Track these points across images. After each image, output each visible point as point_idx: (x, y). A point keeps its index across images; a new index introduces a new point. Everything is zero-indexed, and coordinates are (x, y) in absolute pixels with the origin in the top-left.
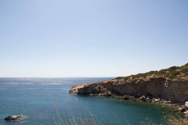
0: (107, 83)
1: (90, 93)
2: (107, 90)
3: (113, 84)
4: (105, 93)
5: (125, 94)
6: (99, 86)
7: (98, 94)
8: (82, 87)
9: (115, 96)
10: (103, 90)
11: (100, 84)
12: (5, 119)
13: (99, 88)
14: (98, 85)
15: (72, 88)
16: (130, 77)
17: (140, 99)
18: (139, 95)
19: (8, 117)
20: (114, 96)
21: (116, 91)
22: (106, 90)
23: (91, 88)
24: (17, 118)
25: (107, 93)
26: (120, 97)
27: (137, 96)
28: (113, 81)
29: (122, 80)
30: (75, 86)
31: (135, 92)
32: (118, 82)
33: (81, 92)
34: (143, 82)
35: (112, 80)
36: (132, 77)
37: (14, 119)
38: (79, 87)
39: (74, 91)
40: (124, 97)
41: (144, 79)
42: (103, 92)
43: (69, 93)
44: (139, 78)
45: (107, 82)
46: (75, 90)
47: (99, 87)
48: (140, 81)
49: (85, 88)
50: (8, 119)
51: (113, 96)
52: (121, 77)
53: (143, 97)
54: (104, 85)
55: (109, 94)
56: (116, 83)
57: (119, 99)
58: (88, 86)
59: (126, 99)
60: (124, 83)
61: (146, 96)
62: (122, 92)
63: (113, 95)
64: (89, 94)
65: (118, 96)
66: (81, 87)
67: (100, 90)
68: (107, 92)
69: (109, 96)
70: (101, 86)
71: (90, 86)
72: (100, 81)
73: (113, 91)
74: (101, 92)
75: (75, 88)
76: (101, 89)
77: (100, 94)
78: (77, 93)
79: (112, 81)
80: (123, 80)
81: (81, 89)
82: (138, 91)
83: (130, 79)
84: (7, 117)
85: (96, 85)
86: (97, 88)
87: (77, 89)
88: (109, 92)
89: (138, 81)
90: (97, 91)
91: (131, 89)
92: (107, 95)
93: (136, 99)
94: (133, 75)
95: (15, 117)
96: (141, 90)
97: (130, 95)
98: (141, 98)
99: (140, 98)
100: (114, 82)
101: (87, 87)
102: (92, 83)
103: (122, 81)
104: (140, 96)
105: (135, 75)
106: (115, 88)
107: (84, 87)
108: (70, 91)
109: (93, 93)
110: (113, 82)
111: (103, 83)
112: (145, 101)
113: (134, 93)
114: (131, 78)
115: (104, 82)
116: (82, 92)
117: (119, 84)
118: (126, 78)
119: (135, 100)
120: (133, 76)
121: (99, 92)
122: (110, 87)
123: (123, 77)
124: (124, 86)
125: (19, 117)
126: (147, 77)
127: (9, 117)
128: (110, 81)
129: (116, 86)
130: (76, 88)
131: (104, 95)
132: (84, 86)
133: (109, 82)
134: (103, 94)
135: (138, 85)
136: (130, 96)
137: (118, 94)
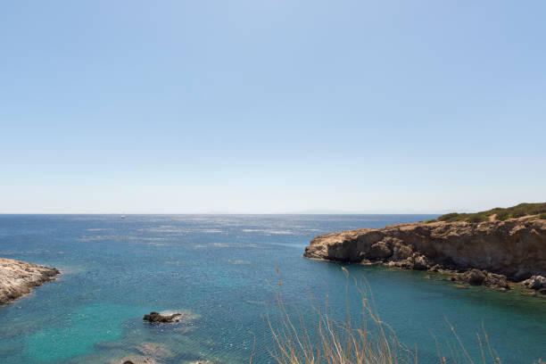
0: (414, 230)
1: (362, 257)
2: (414, 250)
3: (433, 235)
4: (408, 261)
5: (471, 266)
6: (388, 239)
7: (386, 261)
8: (341, 241)
9: (441, 271)
10: (401, 252)
11: (392, 234)
13: (390, 245)
14: (386, 236)
15: (312, 242)
16: (488, 214)
17: (527, 284)
18: (521, 271)
19: (152, 313)
20: (436, 271)
21: (443, 254)
22: (411, 250)
23: (366, 245)
24: (172, 317)
25: (413, 261)
26: (456, 274)
27: (517, 275)
28: (432, 225)
29: (460, 223)
30: (319, 238)
31: (507, 263)
32: (447, 228)
33: (336, 256)
34: (538, 229)
35: (429, 222)
36: (495, 215)
37: (165, 320)
38: (332, 241)
39: (318, 252)
40: (470, 274)
41: (541, 221)
42: (401, 257)
43: (305, 256)
44: (521, 219)
45: (413, 228)
46: (320, 248)
47: (388, 243)
48: (523, 227)
49: (349, 245)
50: (152, 319)
51: (432, 269)
52: (459, 213)
53: (537, 281)
54: (404, 236)
55: (420, 264)
56: (440, 232)
57: (453, 280)
58: (356, 237)
59: (477, 281)
60: (468, 231)
62: (463, 260)
63: (432, 266)
64: (360, 261)
65: (447, 272)
66: (335, 241)
67: (392, 251)
68: (414, 259)
69: (419, 268)
70: (395, 239)
71: (361, 239)
72: (392, 226)
73: (433, 257)
74: (393, 257)
75: (321, 244)
76: (395, 249)
77: (391, 263)
78: (325, 257)
79: (428, 225)
80: (464, 223)
81: (336, 245)
82: (520, 260)
83: (487, 220)
84: (149, 314)
85: (380, 235)
86: (382, 244)
87: (326, 247)
88: (421, 258)
89: (518, 228)
90: (383, 252)
91: (492, 251)
92: (412, 265)
93: (511, 285)
94: (497, 209)
95: (166, 314)
96: (530, 255)
97: (490, 270)
98: (531, 282)
99: (528, 281)
100: (434, 228)
101: (352, 240)
102: (369, 230)
103: (462, 226)
104: (527, 276)
105: (506, 207)
106: (439, 247)
107: (345, 242)
108: (307, 250)
109: (372, 259)
110: (430, 228)
111: (400, 231)
113: (506, 266)
114: (492, 218)
115: (403, 229)
116: (339, 254)
117: (452, 233)
118: (476, 218)
119: (507, 287)
120: (501, 213)
121: (388, 258)
122: (424, 242)
123: (464, 216)
124: (467, 241)
125: (178, 315)
127: (155, 313)
128: (422, 225)
129: (440, 240)
130: (325, 243)
131: (403, 266)
132: (344, 239)
133: (419, 229)
134: (400, 263)
135: (518, 241)
136: (490, 274)
137: (449, 263)
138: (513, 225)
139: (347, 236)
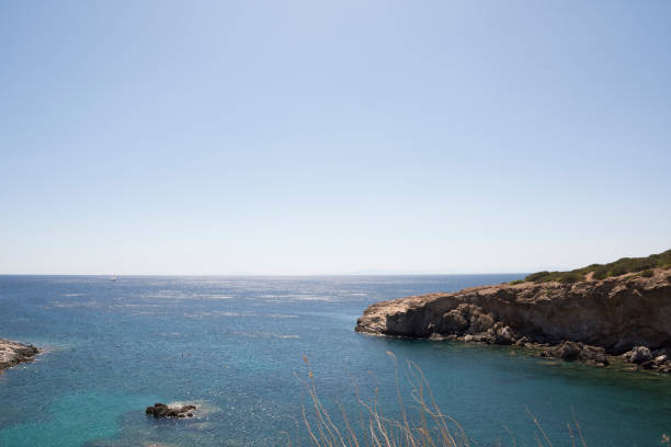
0: (496, 294)
1: (431, 330)
2: (496, 320)
3: (519, 299)
4: (488, 334)
5: (564, 338)
6: (464, 306)
7: (461, 335)
8: (403, 311)
9: (528, 345)
10: (480, 323)
11: (468, 299)
12: (149, 411)
13: (466, 314)
14: (462, 302)
15: (366, 312)
16: (584, 271)
17: (628, 357)
18: (621, 342)
19: (156, 405)
20: (522, 345)
21: (531, 324)
22: (492, 320)
23: (435, 315)
24: (183, 410)
25: (495, 334)
26: (546, 349)
27: (617, 346)
28: (518, 287)
29: (551, 284)
30: (376, 307)
31: (606, 332)
32: (536, 290)
33: (398, 330)
34: (641, 290)
35: (515, 283)
36: (592, 273)
37: (174, 414)
38: (392, 310)
39: (373, 325)
40: (562, 348)
41: (644, 280)
42: (479, 329)
43: (357, 330)
44: (622, 277)
45: (492, 291)
46: (376, 320)
47: (463, 311)
48: (624, 287)
49: (415, 314)
50: (157, 413)
51: (518, 342)
52: (550, 271)
53: (640, 353)
54: (481, 301)
55: (502, 337)
56: (528, 296)
57: (543, 355)
58: (423, 304)
59: (571, 356)
60: (560, 294)
61: (652, 349)
62: (555, 330)
63: (518, 339)
64: (430, 335)
65: (536, 346)
66: (397, 310)
67: (469, 321)
68: (495, 330)
69: (502, 342)
70: (472, 306)
71: (429, 307)
72: (468, 289)
73: (519, 327)
74: (470, 329)
75: (377, 315)
76: (473, 319)
77: (468, 337)
78: (382, 332)
79: (513, 287)
80: (556, 284)
81: (398, 315)
82: (621, 328)
83: (584, 278)
84: (153, 406)
85: (452, 301)
86: (456, 313)
87: (384, 317)
88: (504, 330)
89: (618, 289)
90: (458, 323)
91: (588, 318)
92: (494, 338)
93: (612, 359)
94: (595, 266)
95: (176, 405)
96: (632, 322)
97: (586, 341)
98: (633, 354)
99: (628, 353)
100: (521, 290)
101: (419, 308)
102: (440, 295)
103: (553, 288)
104: (629, 348)
105: (605, 263)
106: (526, 315)
107: (409, 311)
108: (359, 322)
109: (444, 333)
110: (516, 292)
111: (478, 295)
112: (649, 367)
113: (604, 337)
114: (589, 277)
115: (482, 293)
116: (401, 326)
117: (541, 297)
118: (570, 278)
119: (606, 363)
120: (599, 271)
121: (463, 330)
122: (508, 308)
123: (556, 275)
124: (560, 306)
125: (191, 407)
126: (655, 271)
127: (160, 405)
128: (506, 287)
129: (528, 306)
130: (382, 313)
131: (483, 340)
132: (407, 306)
133: (501, 293)
134: (478, 337)
135: (618, 304)
136: (586, 347)
137: (539, 335)
138: (613, 284)
139: (411, 304)
